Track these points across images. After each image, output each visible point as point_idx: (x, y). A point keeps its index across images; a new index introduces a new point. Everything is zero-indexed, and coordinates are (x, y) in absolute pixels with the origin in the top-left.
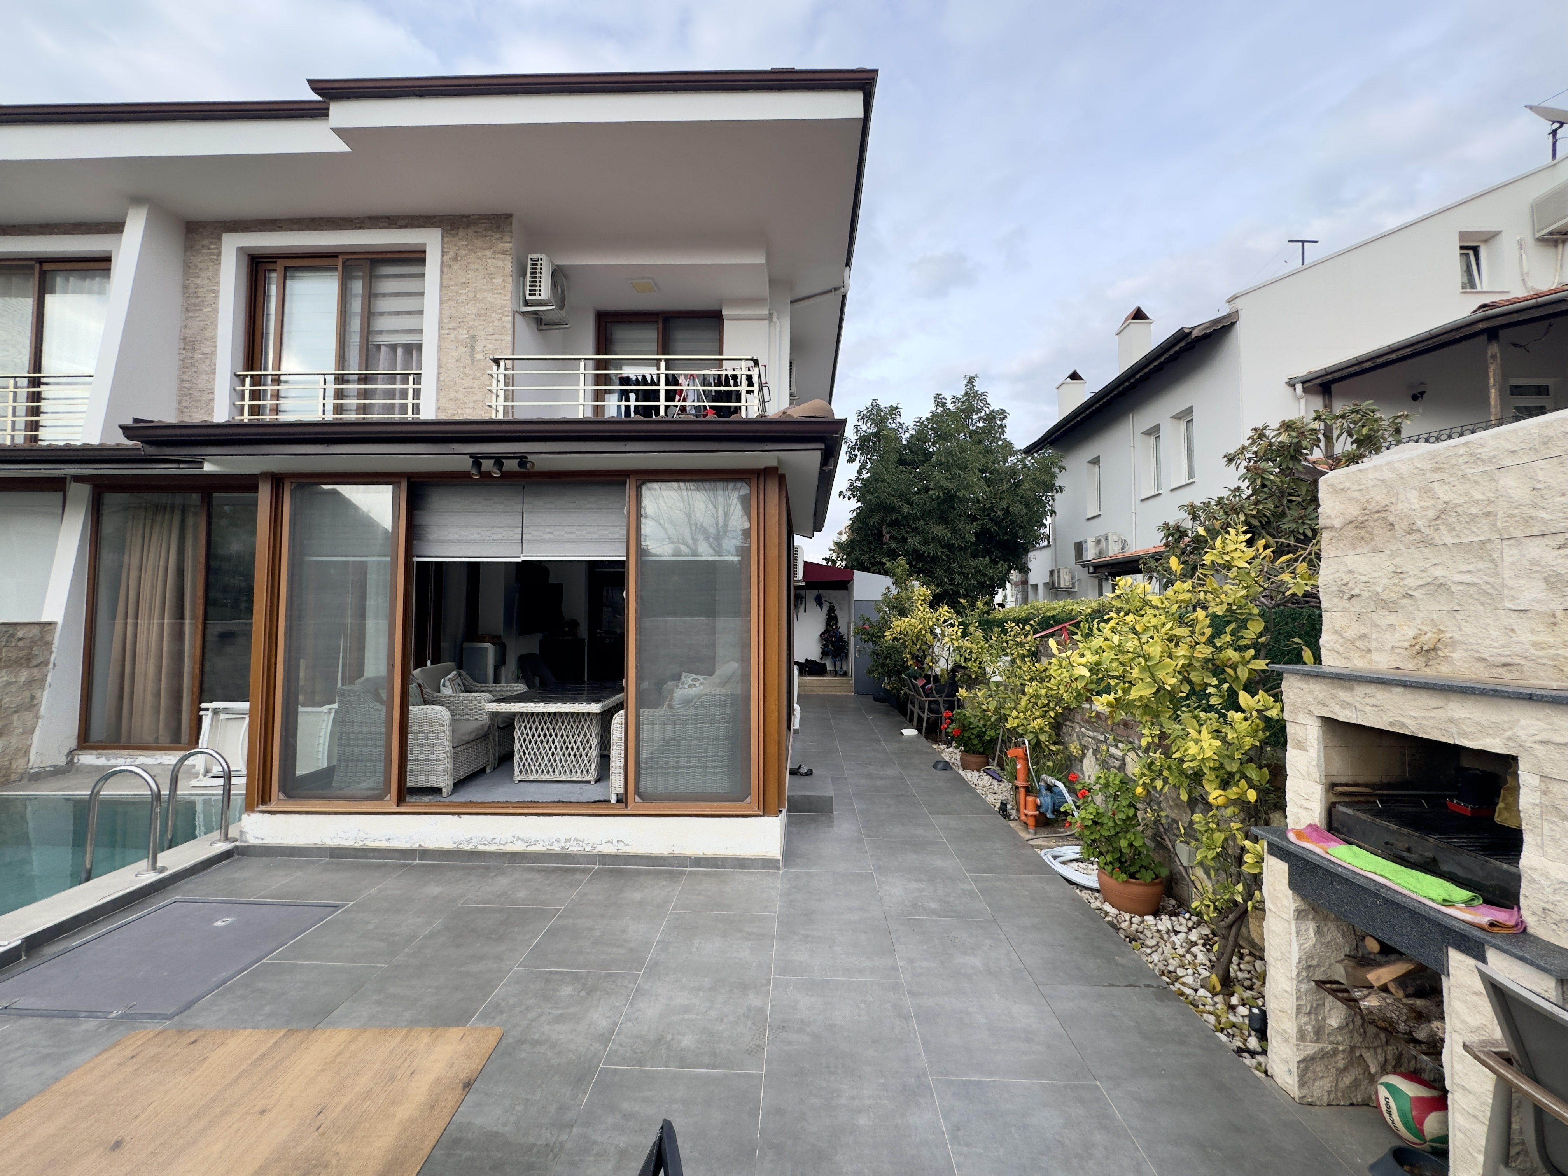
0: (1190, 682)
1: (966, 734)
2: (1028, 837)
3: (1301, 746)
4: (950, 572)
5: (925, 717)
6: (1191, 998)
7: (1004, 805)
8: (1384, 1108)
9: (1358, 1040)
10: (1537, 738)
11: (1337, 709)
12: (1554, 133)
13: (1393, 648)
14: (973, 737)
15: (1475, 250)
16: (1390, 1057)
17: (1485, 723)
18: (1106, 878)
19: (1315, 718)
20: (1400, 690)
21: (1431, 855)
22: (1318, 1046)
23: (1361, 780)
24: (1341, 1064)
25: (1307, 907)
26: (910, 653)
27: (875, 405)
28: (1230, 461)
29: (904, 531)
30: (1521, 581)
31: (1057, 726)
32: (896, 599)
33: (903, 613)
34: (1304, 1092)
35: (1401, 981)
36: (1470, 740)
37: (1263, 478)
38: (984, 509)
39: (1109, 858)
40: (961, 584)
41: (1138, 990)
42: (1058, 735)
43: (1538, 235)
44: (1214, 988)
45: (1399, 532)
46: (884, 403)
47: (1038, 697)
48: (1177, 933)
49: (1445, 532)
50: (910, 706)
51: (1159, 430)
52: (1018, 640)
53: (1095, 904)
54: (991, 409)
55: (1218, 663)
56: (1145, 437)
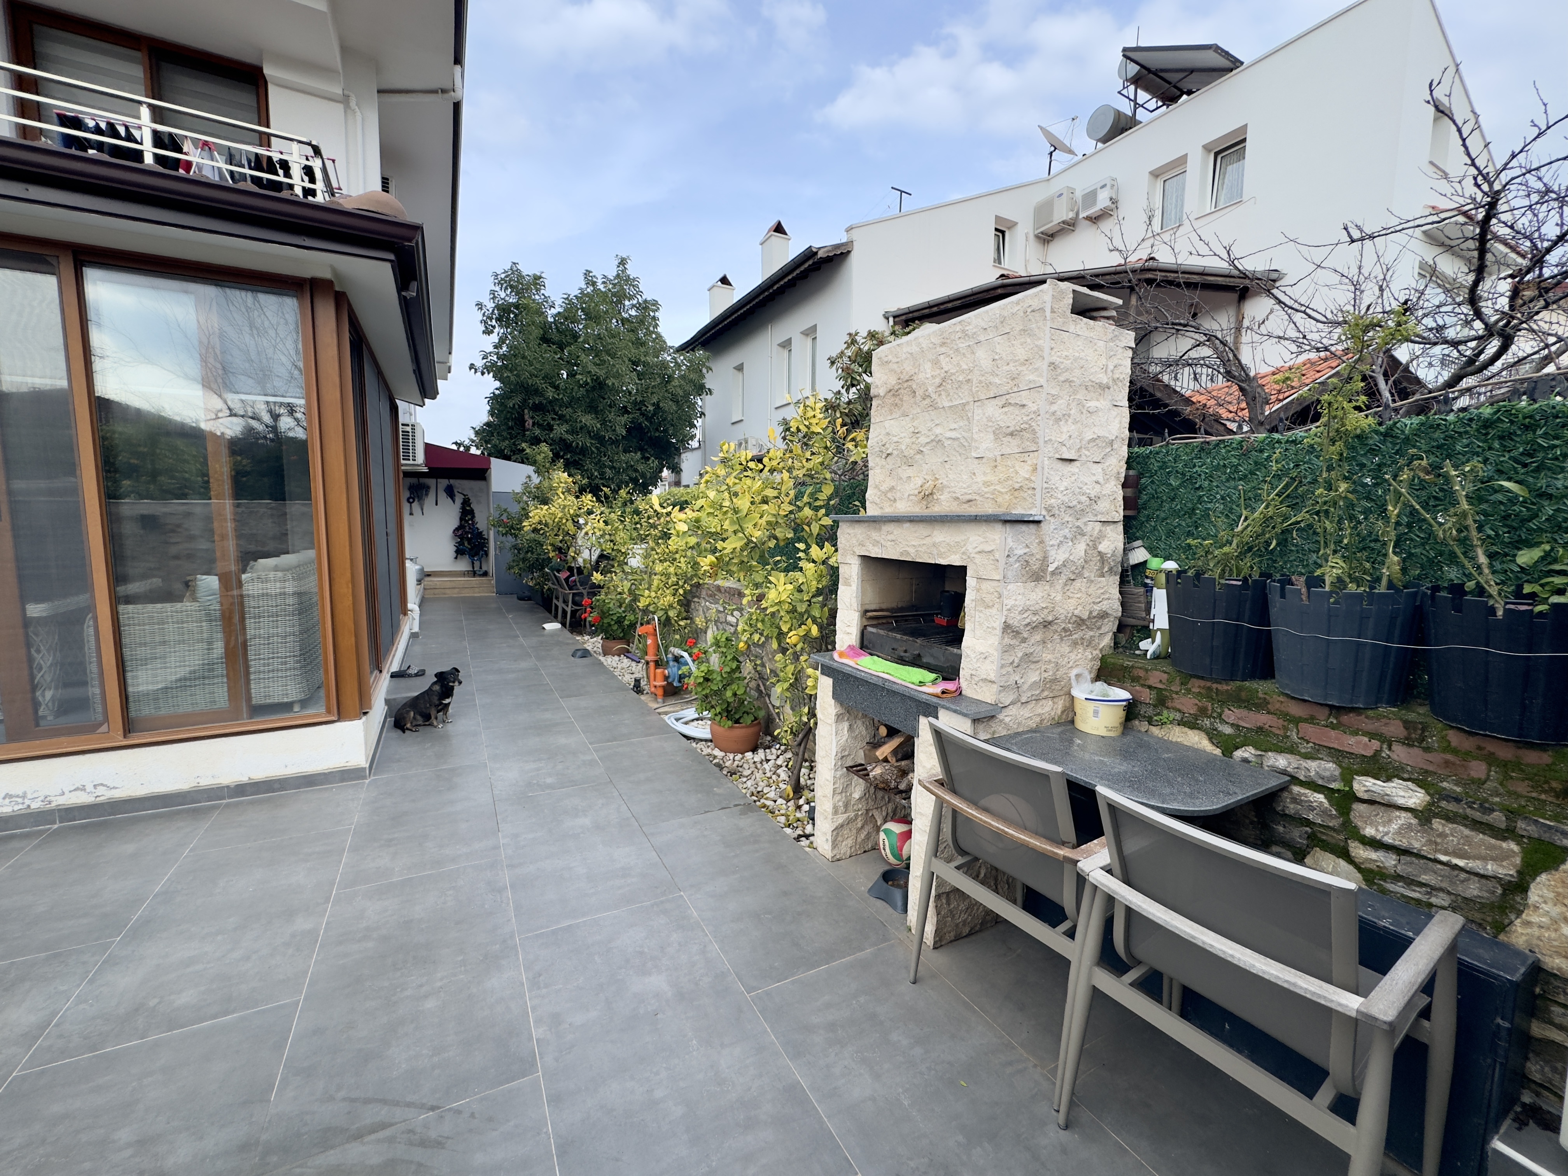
0: (776, 538)
1: (606, 621)
2: (656, 706)
3: (848, 584)
4: (601, 466)
5: (569, 610)
6: (770, 808)
7: (637, 681)
8: (882, 847)
9: (871, 803)
10: (978, 550)
11: (871, 547)
12: (1051, 154)
13: (909, 495)
14: (613, 623)
15: (1003, 232)
16: (890, 811)
17: (952, 544)
18: (716, 727)
19: (856, 557)
20: (907, 525)
21: (916, 652)
22: (846, 816)
23: (884, 606)
24: (859, 825)
25: (843, 711)
26: (552, 545)
27: (514, 270)
28: (833, 363)
29: (549, 417)
30: (982, 435)
31: (686, 604)
32: (538, 488)
33: (545, 501)
34: (835, 852)
35: (895, 752)
36: (944, 558)
37: (852, 378)
38: (635, 403)
39: (718, 710)
40: (612, 478)
41: (728, 810)
42: (687, 611)
43: (1036, 232)
44: (788, 796)
45: (918, 398)
46: (528, 270)
47: (668, 576)
48: (768, 761)
49: (944, 397)
50: (555, 601)
51: (791, 344)
52: (651, 521)
53: (706, 751)
54: (644, 297)
55: (798, 521)
56: (780, 349)
